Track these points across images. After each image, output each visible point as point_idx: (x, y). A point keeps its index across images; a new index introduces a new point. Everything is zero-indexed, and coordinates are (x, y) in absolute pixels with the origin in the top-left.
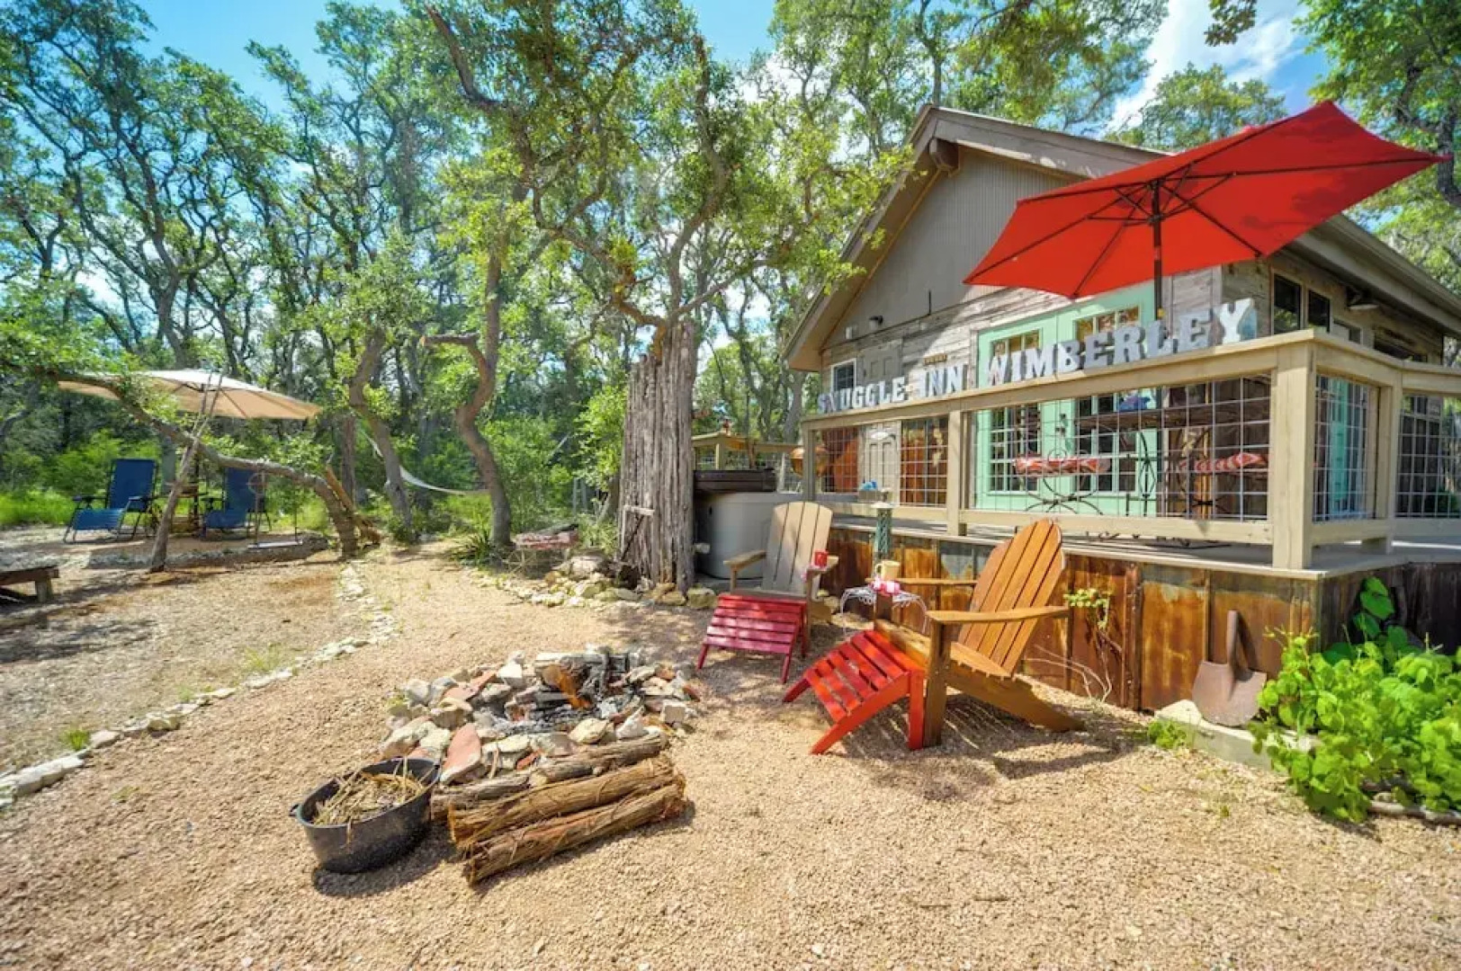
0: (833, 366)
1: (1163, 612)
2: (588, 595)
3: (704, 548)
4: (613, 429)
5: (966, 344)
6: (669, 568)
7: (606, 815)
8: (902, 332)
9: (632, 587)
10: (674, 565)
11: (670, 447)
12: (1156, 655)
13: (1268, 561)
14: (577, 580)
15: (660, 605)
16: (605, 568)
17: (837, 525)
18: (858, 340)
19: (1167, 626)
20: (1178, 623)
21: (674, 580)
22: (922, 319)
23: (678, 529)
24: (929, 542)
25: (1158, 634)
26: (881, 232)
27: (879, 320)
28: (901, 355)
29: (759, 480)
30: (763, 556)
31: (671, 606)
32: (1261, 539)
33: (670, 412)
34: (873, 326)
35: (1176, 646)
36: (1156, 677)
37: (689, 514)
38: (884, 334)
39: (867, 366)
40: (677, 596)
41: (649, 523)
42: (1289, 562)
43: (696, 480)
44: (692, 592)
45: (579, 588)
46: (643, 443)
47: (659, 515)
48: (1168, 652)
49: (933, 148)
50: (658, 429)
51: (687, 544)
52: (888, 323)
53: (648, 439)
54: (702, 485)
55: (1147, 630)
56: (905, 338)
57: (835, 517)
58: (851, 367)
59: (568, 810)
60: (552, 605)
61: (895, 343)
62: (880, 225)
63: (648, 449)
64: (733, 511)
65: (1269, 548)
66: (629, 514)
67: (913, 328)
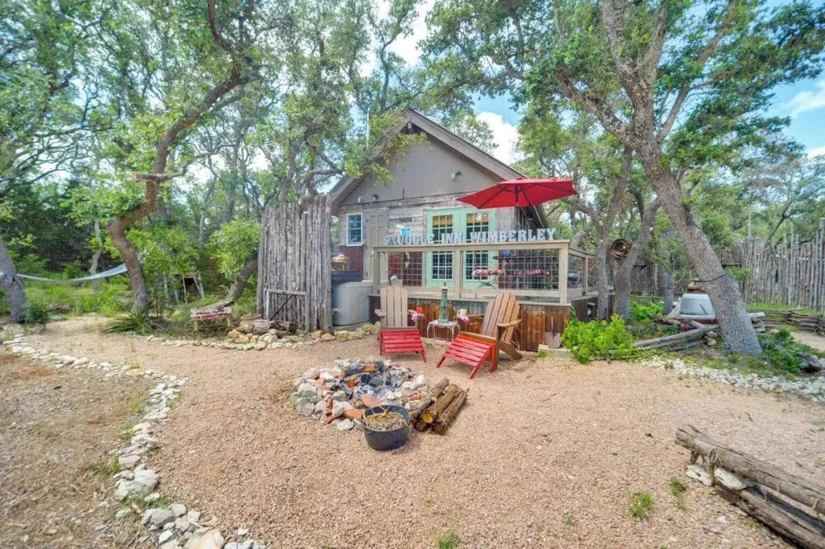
0: (347, 215)
1: (533, 319)
5: (421, 215)
8: (389, 204)
12: (531, 332)
13: (559, 302)
18: (365, 204)
19: (534, 323)
20: (537, 322)
22: (399, 200)
25: (532, 326)
27: (377, 197)
28: (388, 215)
32: (557, 296)
34: (373, 199)
35: (537, 330)
36: (531, 339)
38: (377, 203)
39: (369, 218)
40: (328, 336)
42: (564, 302)
48: (535, 331)
51: (329, 309)
52: (381, 199)
55: (529, 325)
56: (391, 207)
58: (359, 217)
61: (385, 209)
65: (559, 298)
67: (395, 204)
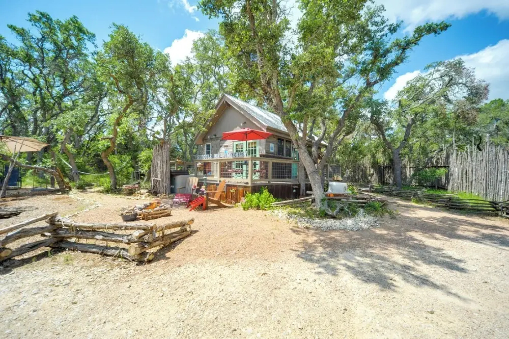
0: (206, 144)
2: (146, 197)
3: (173, 187)
4: (148, 159)
5: (232, 144)
6: (164, 191)
7: (161, 215)
9: (156, 195)
10: (166, 190)
11: (165, 165)
12: (239, 198)
13: (248, 184)
14: (142, 194)
15: (163, 198)
16: (149, 192)
17: (200, 181)
18: (211, 139)
20: (241, 193)
21: (166, 193)
23: (167, 183)
24: (215, 184)
26: (211, 123)
27: (215, 135)
28: (220, 144)
29: (184, 173)
30: (185, 187)
31: (166, 198)
33: (165, 158)
34: (214, 137)
36: (239, 201)
37: (169, 180)
38: (217, 139)
39: (213, 145)
40: (167, 196)
41: (159, 182)
43: (171, 173)
44: (170, 195)
45: (143, 196)
46: (158, 164)
47: (162, 180)
49: (225, 102)
50: (162, 161)
51: (169, 186)
52: (217, 136)
53: (159, 162)
54: (172, 174)
57: (199, 180)
58: (210, 145)
59: (157, 214)
60: (138, 199)
61: (219, 141)
62: (210, 121)
63: (159, 165)
64: (179, 179)
66: (154, 180)
